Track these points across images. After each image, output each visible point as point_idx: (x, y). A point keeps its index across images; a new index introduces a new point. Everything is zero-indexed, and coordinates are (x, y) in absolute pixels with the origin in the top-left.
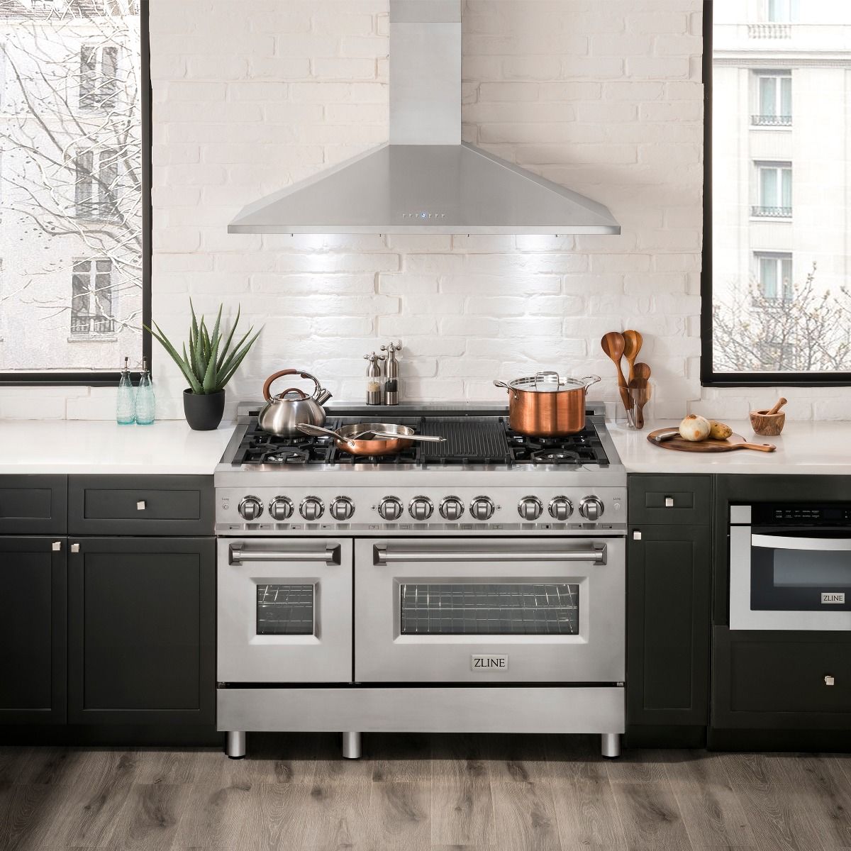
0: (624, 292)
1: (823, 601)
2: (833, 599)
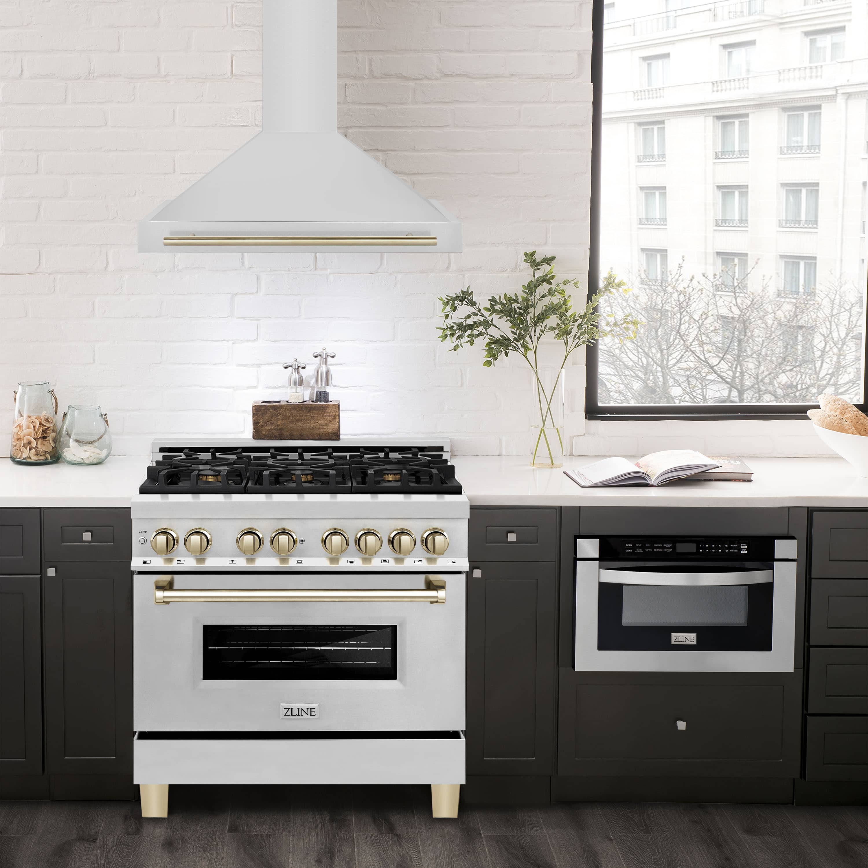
1: (673, 642)
2: (684, 641)
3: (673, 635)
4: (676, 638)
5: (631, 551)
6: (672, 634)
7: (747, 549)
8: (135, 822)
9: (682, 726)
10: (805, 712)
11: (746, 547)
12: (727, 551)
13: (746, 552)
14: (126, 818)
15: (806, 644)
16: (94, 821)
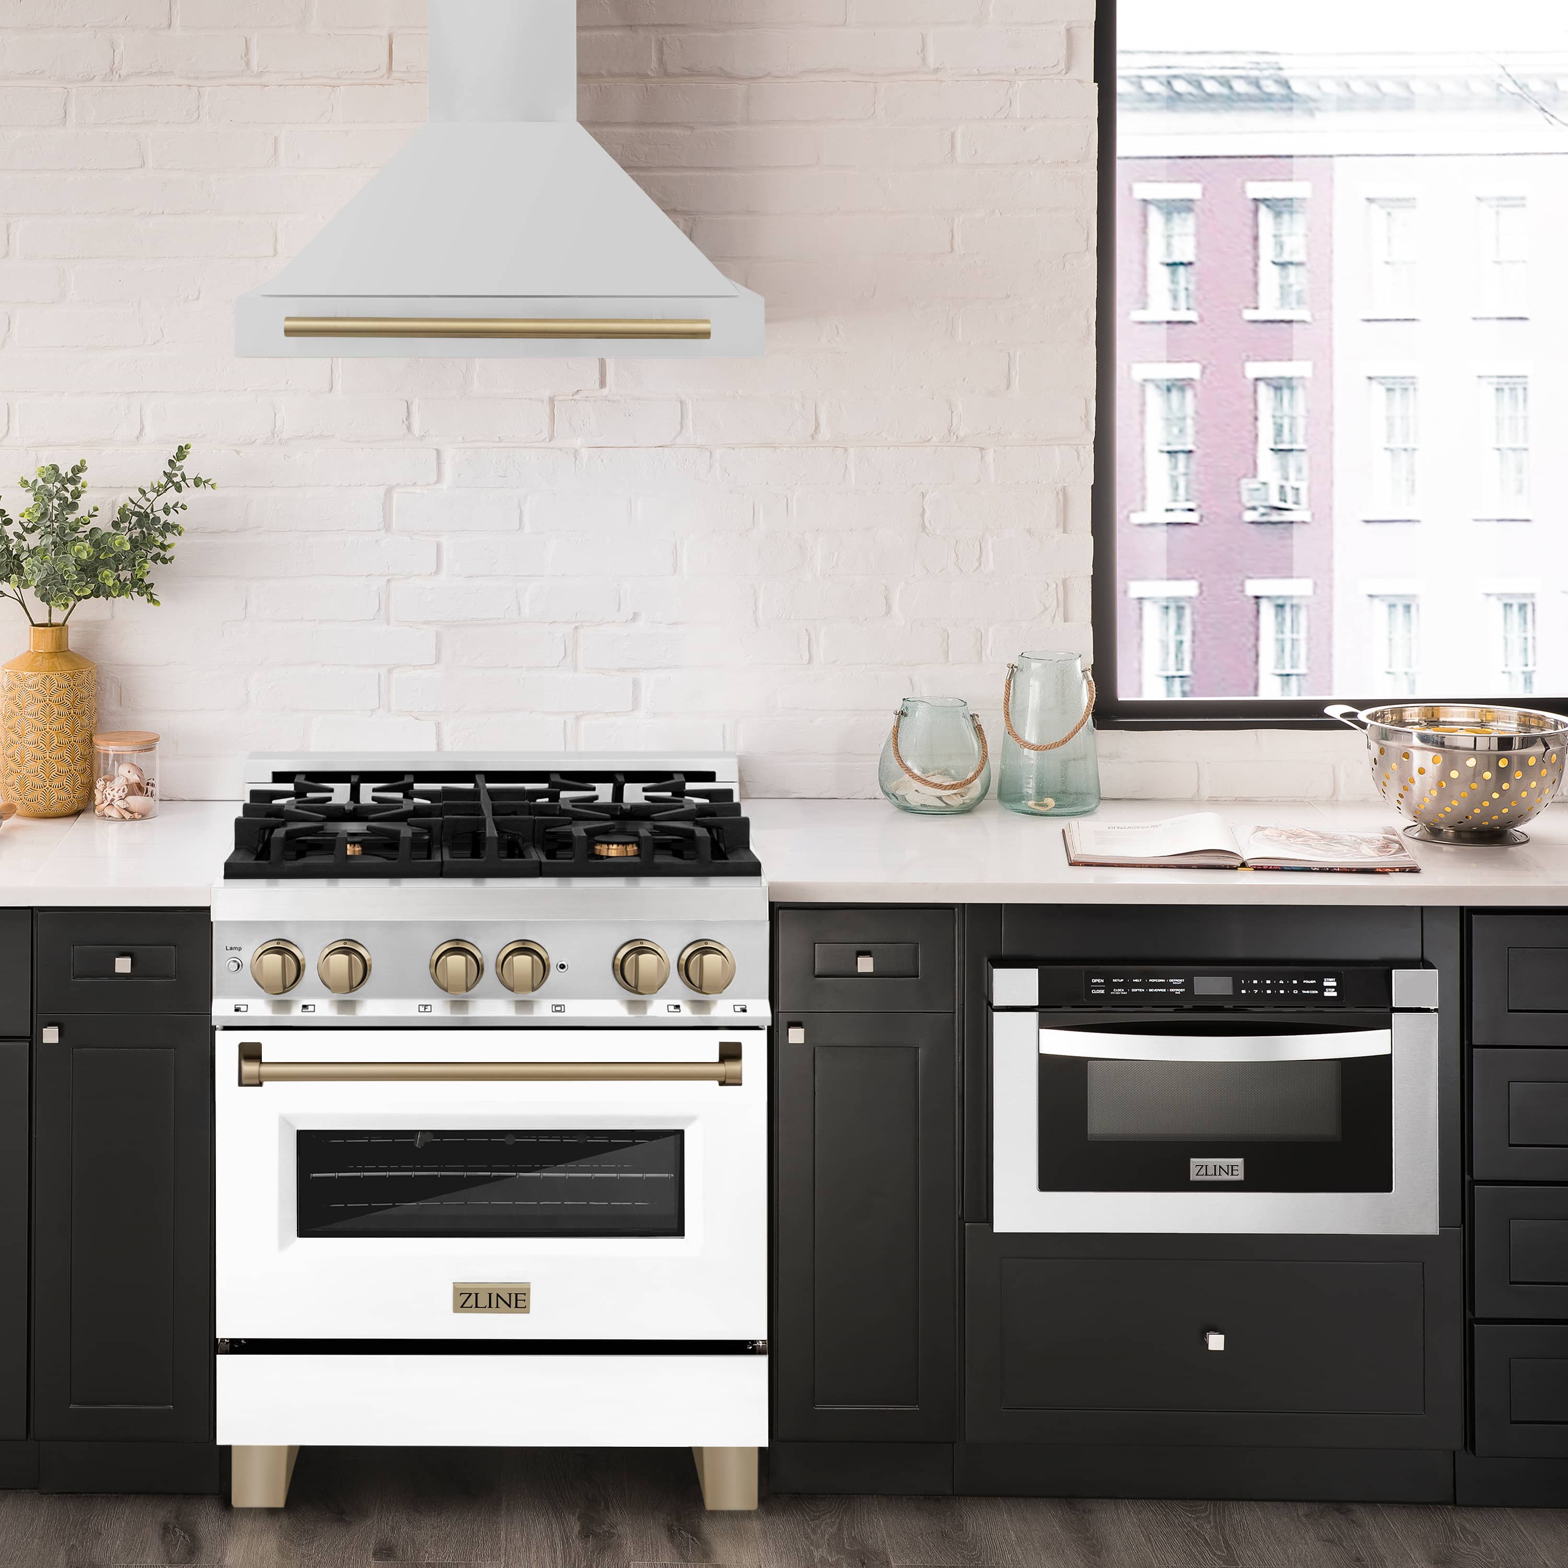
0: (924, 527)
1: (1193, 1177)
2: (1218, 1173)
3: (1194, 1161)
4: (1199, 1167)
5: (1103, 992)
6: (1192, 1160)
7: (1336, 988)
8: (184, 1537)
9: (1216, 1342)
10: (1469, 1315)
11: (1335, 984)
12: (1296, 992)
13: (1335, 994)
14: (166, 1529)
15: (1467, 1177)
16: (100, 1534)
